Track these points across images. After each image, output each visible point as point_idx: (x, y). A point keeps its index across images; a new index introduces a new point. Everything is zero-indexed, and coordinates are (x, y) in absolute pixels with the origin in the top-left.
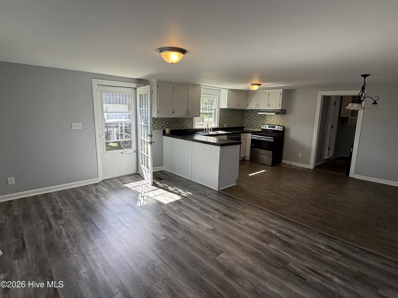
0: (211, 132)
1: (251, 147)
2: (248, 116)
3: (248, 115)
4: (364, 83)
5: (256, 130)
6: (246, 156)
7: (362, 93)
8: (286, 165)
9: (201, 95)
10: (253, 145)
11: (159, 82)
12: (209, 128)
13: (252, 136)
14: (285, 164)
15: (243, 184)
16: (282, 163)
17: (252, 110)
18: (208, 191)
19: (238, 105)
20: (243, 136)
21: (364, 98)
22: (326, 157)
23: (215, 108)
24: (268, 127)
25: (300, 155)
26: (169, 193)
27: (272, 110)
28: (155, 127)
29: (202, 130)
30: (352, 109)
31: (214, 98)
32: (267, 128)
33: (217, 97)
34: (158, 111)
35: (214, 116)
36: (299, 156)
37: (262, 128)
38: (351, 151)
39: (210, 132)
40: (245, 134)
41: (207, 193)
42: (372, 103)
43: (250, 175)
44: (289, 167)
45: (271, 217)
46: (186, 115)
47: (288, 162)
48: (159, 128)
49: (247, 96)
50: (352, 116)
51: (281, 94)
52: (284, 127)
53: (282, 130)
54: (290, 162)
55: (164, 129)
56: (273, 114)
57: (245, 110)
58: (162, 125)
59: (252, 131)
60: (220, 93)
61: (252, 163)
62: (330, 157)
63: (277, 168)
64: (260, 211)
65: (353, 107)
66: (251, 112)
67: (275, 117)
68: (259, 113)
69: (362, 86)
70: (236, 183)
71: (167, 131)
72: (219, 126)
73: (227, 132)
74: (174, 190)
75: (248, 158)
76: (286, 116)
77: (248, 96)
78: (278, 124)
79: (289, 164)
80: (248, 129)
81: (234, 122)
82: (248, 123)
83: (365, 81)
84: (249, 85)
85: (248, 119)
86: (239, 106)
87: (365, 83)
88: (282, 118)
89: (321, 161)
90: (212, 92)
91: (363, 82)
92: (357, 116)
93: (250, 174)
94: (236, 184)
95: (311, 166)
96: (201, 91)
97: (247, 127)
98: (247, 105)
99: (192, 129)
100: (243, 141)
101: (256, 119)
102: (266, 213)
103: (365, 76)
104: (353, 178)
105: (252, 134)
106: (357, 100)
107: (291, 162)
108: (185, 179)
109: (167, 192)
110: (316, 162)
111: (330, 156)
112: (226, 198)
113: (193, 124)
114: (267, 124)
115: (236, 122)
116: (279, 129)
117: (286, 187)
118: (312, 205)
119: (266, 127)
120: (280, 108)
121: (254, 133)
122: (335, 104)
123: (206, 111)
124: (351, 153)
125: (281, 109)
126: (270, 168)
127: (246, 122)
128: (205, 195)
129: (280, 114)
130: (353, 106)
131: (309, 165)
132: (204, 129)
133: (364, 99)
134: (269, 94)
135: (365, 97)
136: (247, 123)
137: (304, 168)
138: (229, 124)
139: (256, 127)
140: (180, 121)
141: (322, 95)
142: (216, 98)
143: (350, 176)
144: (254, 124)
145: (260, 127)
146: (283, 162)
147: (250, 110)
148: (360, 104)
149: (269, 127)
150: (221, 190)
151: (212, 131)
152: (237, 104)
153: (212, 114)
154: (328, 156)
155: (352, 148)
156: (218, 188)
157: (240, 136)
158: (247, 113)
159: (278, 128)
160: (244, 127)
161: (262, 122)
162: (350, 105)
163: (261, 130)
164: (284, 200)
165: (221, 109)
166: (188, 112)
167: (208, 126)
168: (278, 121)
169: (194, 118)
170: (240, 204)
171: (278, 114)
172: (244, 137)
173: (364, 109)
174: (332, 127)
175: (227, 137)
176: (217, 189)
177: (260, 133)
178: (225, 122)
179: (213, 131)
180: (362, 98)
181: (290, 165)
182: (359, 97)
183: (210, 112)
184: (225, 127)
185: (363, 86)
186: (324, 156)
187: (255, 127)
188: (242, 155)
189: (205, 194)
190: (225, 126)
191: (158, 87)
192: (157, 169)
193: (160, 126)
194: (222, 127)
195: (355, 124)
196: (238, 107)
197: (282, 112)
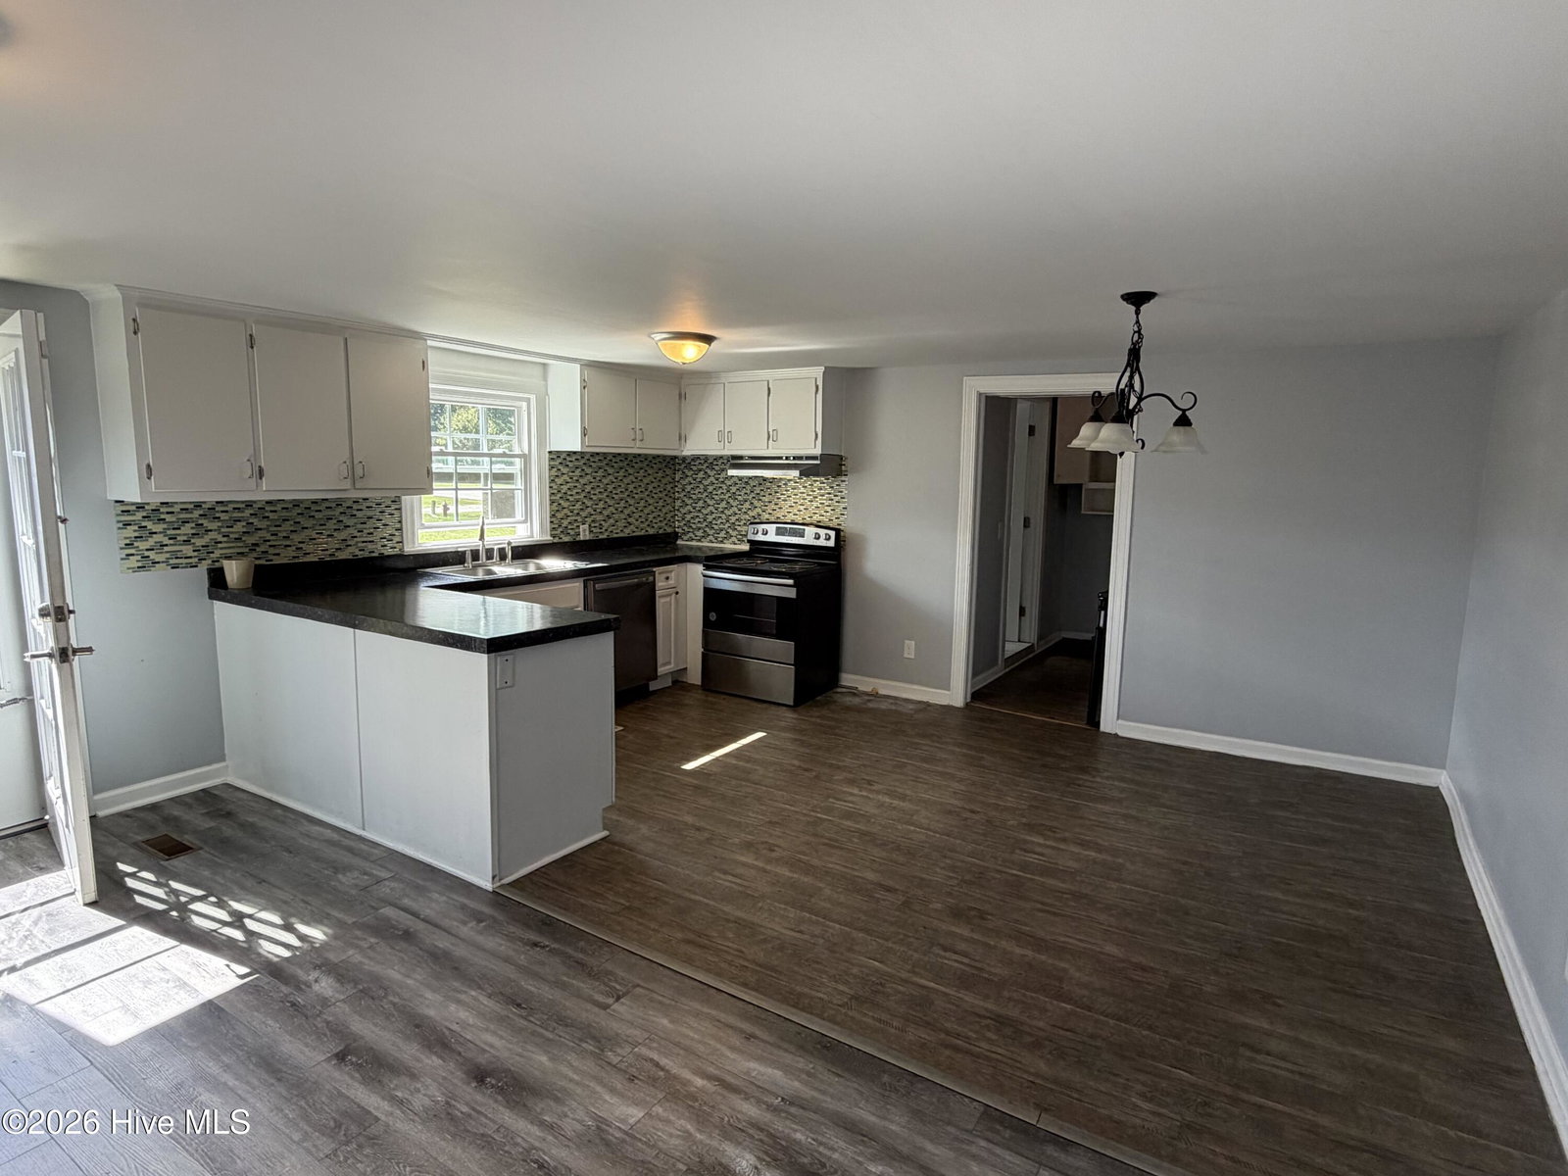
0: (509, 565)
1: (706, 623)
2: (692, 486)
3: (712, 479)
4: (1135, 332)
5: (729, 546)
6: (686, 669)
7: (1131, 377)
8: (854, 694)
9: (431, 386)
10: (713, 616)
11: (139, 304)
12: (496, 547)
13: (704, 576)
14: (854, 692)
15: (644, 829)
16: (844, 687)
17: (706, 458)
18: (434, 904)
19: (638, 437)
20: (667, 578)
21: (1140, 399)
22: (1012, 648)
23: (527, 452)
24: (777, 534)
25: (910, 649)
26: (185, 947)
27: (787, 458)
28: (147, 554)
29: (455, 558)
30: (1095, 446)
31: (518, 404)
32: (772, 537)
33: (533, 398)
34: (148, 466)
35: (523, 488)
36: (906, 655)
37: (751, 537)
38: (1101, 625)
39: (495, 569)
40: (675, 566)
41: (426, 921)
42: (1174, 421)
43: (690, 766)
44: (871, 705)
45: (750, 1037)
46: (347, 484)
47: (865, 684)
48: (178, 561)
49: (680, 395)
50: (1095, 478)
51: (817, 387)
52: (838, 532)
53: (831, 543)
54: (872, 680)
55: (217, 565)
56: (792, 478)
57: (676, 457)
58: (199, 542)
59: (712, 553)
60: (545, 378)
61: (710, 699)
62: (1028, 645)
63: (817, 714)
64: (697, 1006)
65: (1102, 442)
66: (704, 467)
67: (802, 490)
68: (732, 472)
69: (1129, 345)
70: (604, 829)
71: (234, 572)
72: (554, 536)
73: (581, 565)
74: (225, 924)
75: (695, 676)
76: (845, 485)
77: (682, 396)
78: (816, 518)
79: (869, 689)
80: (694, 543)
81: (626, 512)
82: (714, 516)
83: (1138, 322)
84: (658, 337)
85: (694, 496)
86: (642, 440)
87: (1139, 332)
88: (830, 490)
89: (996, 668)
90: (501, 373)
91: (1131, 327)
92: (1115, 481)
93: (689, 760)
94: (605, 833)
95: (956, 694)
96: (431, 368)
97: (691, 535)
98: (682, 438)
99: (401, 556)
100: (668, 599)
101: (726, 497)
102: (723, 1016)
103: (1138, 299)
104: (1116, 735)
105: (707, 568)
106: (1115, 409)
107: (877, 681)
108: (328, 833)
109: (169, 942)
110: (975, 674)
111: (1027, 639)
112: (521, 940)
113: (400, 529)
114: (773, 519)
115: (636, 515)
116: (822, 542)
117: (848, 815)
118: (957, 914)
119: (765, 533)
120: (818, 451)
121: (715, 561)
122: (1032, 430)
123: (474, 463)
124: (1102, 632)
125: (820, 452)
126: (789, 716)
127: (683, 511)
128: (408, 936)
129: (823, 476)
130: (1098, 435)
131: (949, 690)
132: (464, 553)
133: (1138, 403)
134: (769, 389)
135: (1144, 395)
136: (688, 517)
137: (928, 704)
138: (605, 525)
139: (728, 532)
140: (318, 515)
141: (980, 395)
142: (525, 404)
143: (1103, 727)
144: (719, 522)
145: (743, 533)
146: (844, 683)
147: (698, 457)
148: (1126, 427)
149: (779, 532)
150: (512, 884)
151: (513, 558)
152: (632, 432)
153: (508, 477)
154: (1019, 641)
155: (1103, 613)
156: (494, 878)
157: (651, 578)
158: (686, 471)
159: (817, 537)
160: (676, 536)
161: (749, 512)
162: (1087, 430)
163: (746, 547)
164: (829, 906)
165: (555, 455)
166: (359, 472)
167: (482, 537)
168: (815, 504)
169: (406, 499)
170: (592, 974)
171: (814, 476)
172: (671, 582)
173: (1143, 447)
174: (1027, 523)
175: (585, 587)
176: (491, 880)
177: (745, 563)
178: (583, 514)
179: (516, 562)
180: (1133, 401)
181: (875, 695)
182: (1121, 396)
183: (498, 468)
184: (582, 538)
185: (1133, 343)
186: (1004, 641)
187: (723, 534)
188: (669, 663)
189: (406, 920)
190: (584, 535)
191: (135, 333)
192: (175, 788)
193: (188, 550)
194: (566, 539)
195: (1109, 511)
196: (638, 444)
197: (830, 466)
